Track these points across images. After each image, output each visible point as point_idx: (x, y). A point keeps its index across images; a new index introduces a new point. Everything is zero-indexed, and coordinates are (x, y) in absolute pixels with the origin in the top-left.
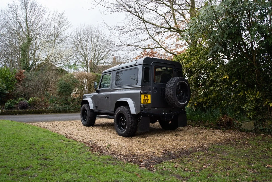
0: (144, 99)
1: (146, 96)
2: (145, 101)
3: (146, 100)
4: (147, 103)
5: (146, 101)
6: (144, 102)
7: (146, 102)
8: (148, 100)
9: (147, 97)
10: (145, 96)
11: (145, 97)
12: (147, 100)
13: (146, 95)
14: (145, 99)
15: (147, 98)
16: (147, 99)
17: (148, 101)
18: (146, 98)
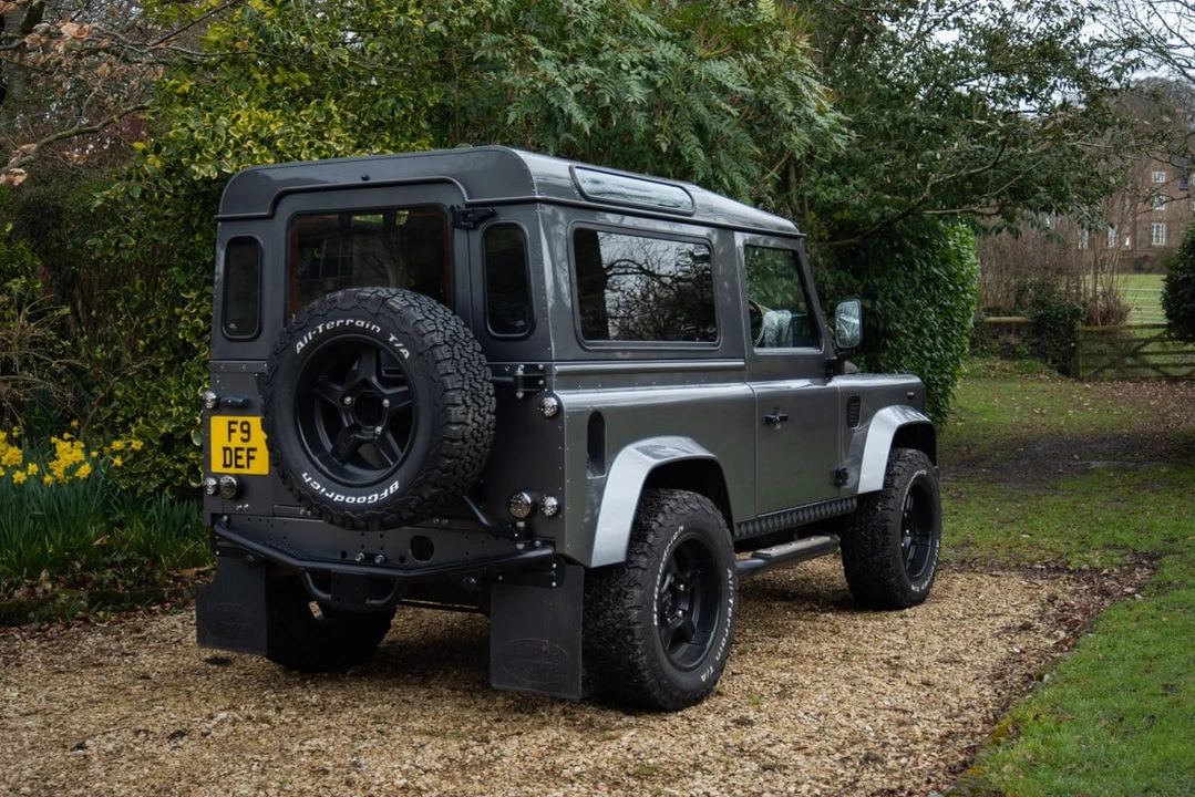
0: (227, 445)
1: (237, 427)
2: (232, 455)
3: (237, 449)
4: (245, 471)
5: (238, 457)
6: (225, 466)
7: (237, 466)
8: (249, 450)
9: (248, 432)
10: (230, 423)
11: (231, 431)
12: (243, 454)
13: (240, 419)
14: (233, 445)
15: (245, 436)
16: (247, 445)
17: (250, 458)
18: (236, 441)
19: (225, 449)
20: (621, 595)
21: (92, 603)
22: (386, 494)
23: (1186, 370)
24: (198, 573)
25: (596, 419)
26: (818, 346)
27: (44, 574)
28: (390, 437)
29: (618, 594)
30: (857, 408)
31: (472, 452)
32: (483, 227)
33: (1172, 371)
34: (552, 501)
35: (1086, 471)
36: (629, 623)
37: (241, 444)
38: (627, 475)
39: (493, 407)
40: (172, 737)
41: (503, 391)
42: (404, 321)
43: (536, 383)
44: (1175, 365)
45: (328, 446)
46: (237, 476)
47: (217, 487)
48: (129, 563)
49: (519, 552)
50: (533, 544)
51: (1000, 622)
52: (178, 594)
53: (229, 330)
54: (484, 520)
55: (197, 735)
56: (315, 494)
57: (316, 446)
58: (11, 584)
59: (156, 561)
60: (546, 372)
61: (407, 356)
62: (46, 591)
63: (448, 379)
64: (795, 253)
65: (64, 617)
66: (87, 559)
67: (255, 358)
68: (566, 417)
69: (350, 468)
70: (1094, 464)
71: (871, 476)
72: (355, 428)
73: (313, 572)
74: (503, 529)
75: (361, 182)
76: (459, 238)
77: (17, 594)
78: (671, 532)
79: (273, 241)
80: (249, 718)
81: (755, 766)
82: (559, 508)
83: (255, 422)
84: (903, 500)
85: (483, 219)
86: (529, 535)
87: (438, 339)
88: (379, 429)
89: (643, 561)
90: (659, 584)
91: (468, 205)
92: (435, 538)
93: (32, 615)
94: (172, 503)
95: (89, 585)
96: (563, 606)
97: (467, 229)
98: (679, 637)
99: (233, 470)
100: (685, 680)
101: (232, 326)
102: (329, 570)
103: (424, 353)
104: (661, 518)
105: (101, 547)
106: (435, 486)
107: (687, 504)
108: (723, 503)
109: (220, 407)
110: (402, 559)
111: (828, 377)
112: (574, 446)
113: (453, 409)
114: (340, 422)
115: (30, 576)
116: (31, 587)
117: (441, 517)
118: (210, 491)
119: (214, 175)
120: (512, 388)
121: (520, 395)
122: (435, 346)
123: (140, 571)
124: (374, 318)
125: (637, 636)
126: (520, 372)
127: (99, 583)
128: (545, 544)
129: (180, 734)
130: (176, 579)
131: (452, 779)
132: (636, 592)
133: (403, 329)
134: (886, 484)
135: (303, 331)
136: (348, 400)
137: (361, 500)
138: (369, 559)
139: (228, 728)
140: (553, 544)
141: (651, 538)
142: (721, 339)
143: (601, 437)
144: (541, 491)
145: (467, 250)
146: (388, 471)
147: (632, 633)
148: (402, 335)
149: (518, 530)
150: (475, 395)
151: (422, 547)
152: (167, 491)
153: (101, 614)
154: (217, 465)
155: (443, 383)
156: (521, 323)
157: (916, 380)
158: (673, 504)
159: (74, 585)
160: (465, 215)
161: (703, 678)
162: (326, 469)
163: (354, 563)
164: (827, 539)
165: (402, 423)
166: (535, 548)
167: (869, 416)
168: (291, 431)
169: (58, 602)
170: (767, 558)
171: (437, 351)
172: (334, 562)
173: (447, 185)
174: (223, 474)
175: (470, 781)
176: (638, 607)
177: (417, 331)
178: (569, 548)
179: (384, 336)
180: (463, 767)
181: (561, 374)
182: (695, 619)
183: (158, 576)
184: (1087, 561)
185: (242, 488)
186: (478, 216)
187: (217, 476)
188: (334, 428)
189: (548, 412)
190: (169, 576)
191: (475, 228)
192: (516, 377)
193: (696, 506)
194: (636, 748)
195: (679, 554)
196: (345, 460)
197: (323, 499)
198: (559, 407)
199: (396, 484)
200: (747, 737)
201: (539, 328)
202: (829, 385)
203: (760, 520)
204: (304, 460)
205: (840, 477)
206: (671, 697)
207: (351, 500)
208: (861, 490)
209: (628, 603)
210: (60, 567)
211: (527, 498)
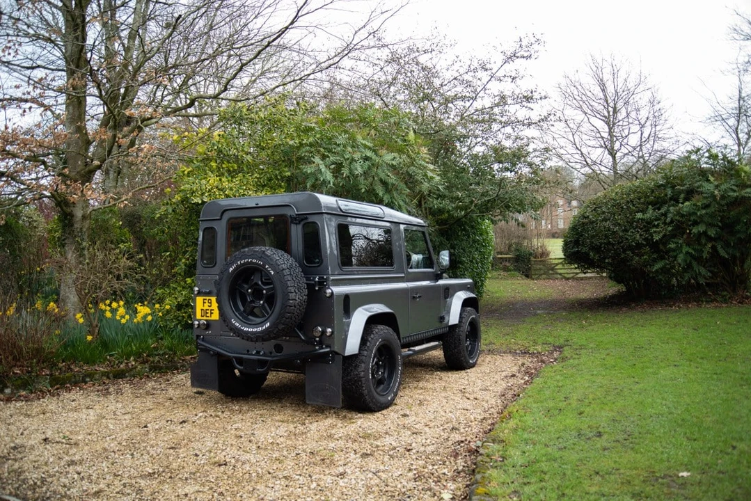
0: (203, 308)
1: (207, 301)
2: (205, 312)
3: (206, 310)
4: (210, 318)
5: (207, 313)
6: (202, 316)
7: (207, 317)
8: (211, 310)
9: (211, 303)
10: (204, 299)
11: (204, 303)
12: (209, 312)
13: (208, 298)
14: (205, 308)
15: (210, 305)
16: (210, 308)
17: (211, 313)
18: (206, 306)
19: (202, 310)
20: (357, 366)
21: (150, 370)
22: (264, 328)
23: (571, 275)
24: (192, 358)
25: (347, 297)
26: (433, 268)
27: (132, 358)
28: (266, 305)
29: (356, 366)
30: (448, 292)
31: (298, 311)
32: (302, 223)
33: (566, 275)
34: (329, 330)
35: (535, 315)
36: (360, 377)
37: (208, 308)
38: (359, 319)
39: (306, 293)
40: (181, 423)
41: (310, 287)
42: (272, 260)
43: (323, 284)
44: (568, 273)
45: (242, 309)
46: (206, 320)
47: (199, 325)
48: (164, 354)
49: (317, 350)
50: (322, 347)
51: (504, 374)
52: (183, 366)
53: (204, 264)
54: (303, 338)
55: (191, 422)
56: (236, 327)
57: (237, 309)
58: (119, 362)
59: (175, 353)
60: (327, 280)
61: (273, 273)
62: (132, 365)
63: (289, 282)
64: (423, 233)
65: (139, 375)
66: (149, 352)
67: (214, 274)
68: (335, 297)
69: (250, 317)
70: (538, 312)
71: (454, 318)
72: (252, 302)
73: (235, 358)
74: (310, 341)
75: (255, 206)
76: (293, 227)
77: (121, 366)
78: (376, 342)
79: (221, 228)
80: (211, 415)
81: (409, 433)
82: (332, 333)
83: (214, 299)
84: (466, 328)
85: (302, 220)
86: (321, 343)
87: (284, 266)
88: (262, 302)
89: (365, 353)
90: (372, 362)
91: (297, 215)
92: (284, 345)
93: (127, 374)
94: (181, 331)
95: (149, 363)
96: (334, 371)
97: (296, 224)
98: (380, 382)
99: (205, 318)
100: (382, 399)
101: (205, 262)
102: (242, 358)
103: (279, 272)
104: (372, 336)
105: (154, 348)
106: (283, 325)
107: (382, 330)
108: (396, 330)
109: (200, 293)
110: (271, 353)
111: (437, 280)
112: (338, 308)
113: (290, 294)
114: (246, 299)
115: (126, 359)
116: (127, 363)
117: (286, 336)
118: (196, 326)
119: (200, 202)
120: (314, 286)
121: (317, 288)
122: (284, 269)
123: (169, 357)
124: (260, 259)
125: (363, 382)
126: (317, 279)
127: (153, 362)
128: (327, 347)
129: (184, 422)
130: (183, 360)
131: (291, 439)
132: (363, 365)
133: (271, 263)
134: (459, 322)
135: (232, 264)
136: (250, 290)
137: (255, 330)
138: (258, 353)
139: (203, 420)
140: (330, 347)
141: (368, 344)
142: (395, 266)
143: (348, 304)
144: (325, 326)
145: (296, 233)
146: (266, 318)
147: (361, 381)
148: (271, 266)
149: (316, 341)
150: (299, 289)
151: (279, 348)
152: (179, 326)
153: (154, 374)
154: (198, 316)
155: (287, 284)
156: (317, 260)
157: (470, 281)
158: (377, 330)
159: (144, 362)
160: (295, 218)
161: (389, 398)
162: (241, 318)
163: (252, 355)
164: (437, 343)
165: (271, 300)
166: (323, 348)
167: (453, 295)
168: (227, 303)
169: (137, 369)
170: (414, 351)
171: (284, 272)
172: (244, 354)
173: (289, 207)
174: (201, 320)
175: (297, 440)
176: (364, 371)
177: (277, 264)
178: (336, 349)
179: (263, 266)
180: (295, 435)
181: (333, 280)
182: (386, 375)
183: (176, 359)
184: (536, 350)
185: (208, 325)
186: (301, 219)
187: (199, 320)
188: (244, 302)
189: (328, 295)
190: (180, 359)
191: (299, 223)
192: (315, 282)
193: (386, 331)
194: (363, 426)
195: (379, 350)
196: (248, 314)
197: (240, 329)
198: (332, 293)
199: (268, 324)
200: (406, 421)
201: (324, 262)
202: (437, 283)
203: (411, 336)
204: (232, 314)
205: (442, 319)
206: (377, 406)
207: (250, 330)
208: (450, 324)
209: (360, 370)
210: (138, 355)
211: (320, 329)
